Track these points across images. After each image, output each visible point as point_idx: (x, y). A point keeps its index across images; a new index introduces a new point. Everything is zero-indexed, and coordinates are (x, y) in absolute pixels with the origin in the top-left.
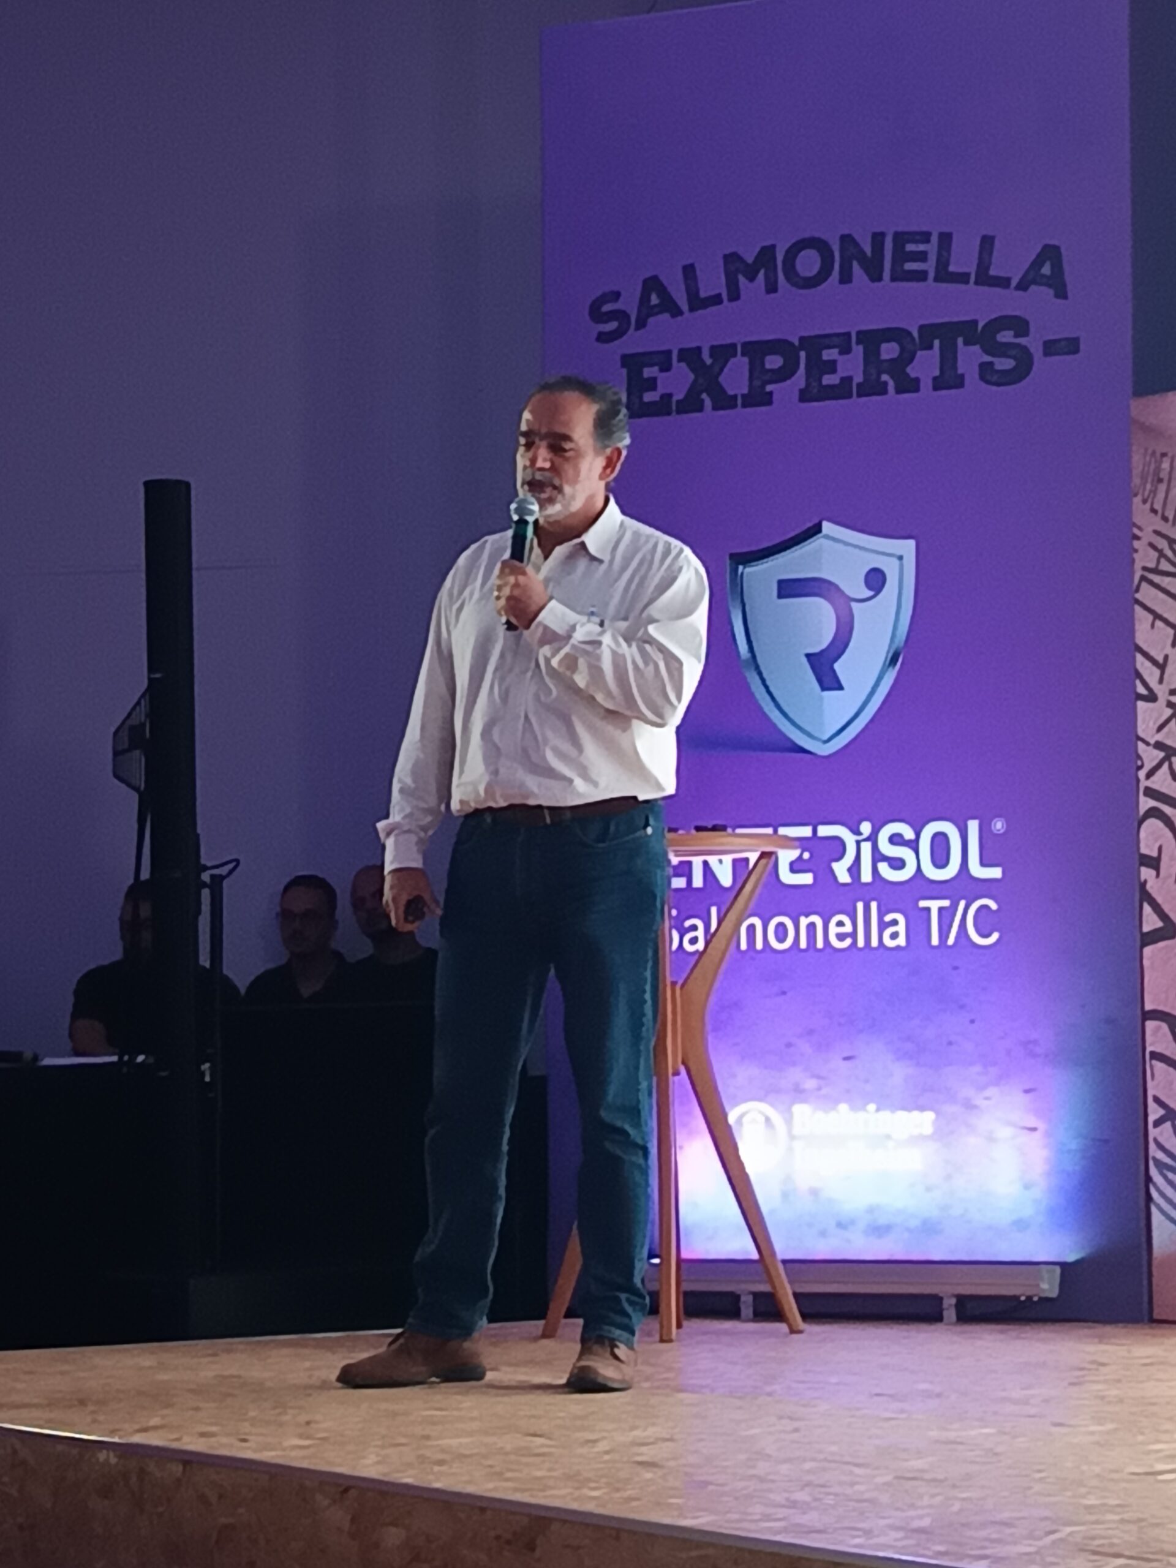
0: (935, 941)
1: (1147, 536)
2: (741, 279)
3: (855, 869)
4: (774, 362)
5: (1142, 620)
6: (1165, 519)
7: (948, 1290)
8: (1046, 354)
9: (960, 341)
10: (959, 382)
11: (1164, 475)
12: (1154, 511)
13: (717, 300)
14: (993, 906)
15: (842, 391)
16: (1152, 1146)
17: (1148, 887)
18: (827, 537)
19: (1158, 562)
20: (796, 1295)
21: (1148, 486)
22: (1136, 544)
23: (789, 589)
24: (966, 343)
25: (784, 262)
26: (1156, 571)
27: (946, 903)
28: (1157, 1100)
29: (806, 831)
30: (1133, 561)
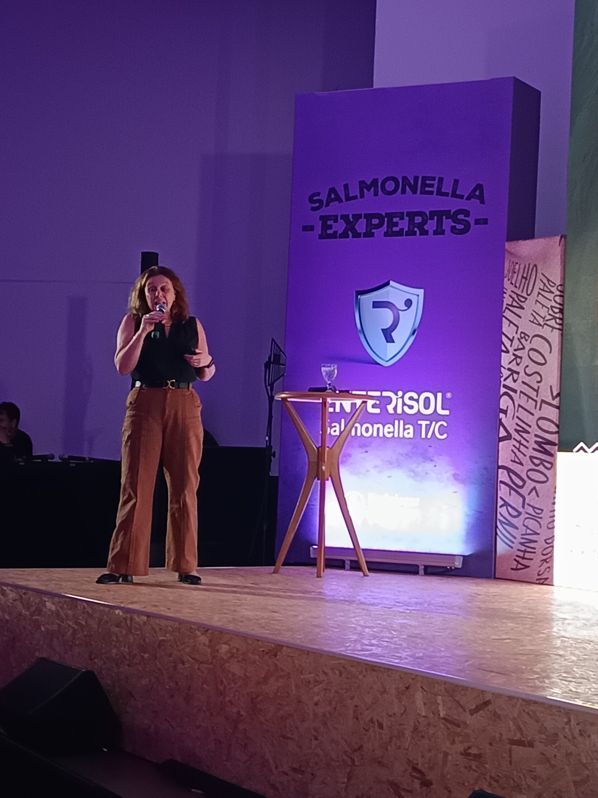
0: (423, 436)
1: (509, 292)
2: (365, 190)
3: (395, 409)
4: (375, 221)
5: (505, 323)
6: (516, 287)
7: (421, 564)
8: (476, 224)
9: (444, 217)
10: (443, 232)
11: (516, 271)
12: (512, 283)
13: (355, 197)
14: (445, 424)
15: (400, 233)
16: (499, 515)
17: (503, 421)
18: (391, 286)
19: (512, 302)
20: (367, 562)
21: (510, 274)
22: (505, 295)
23: (377, 305)
24: (446, 219)
25: (381, 184)
26: (512, 306)
27: (428, 422)
28: (501, 498)
29: (378, 394)
30: (503, 301)
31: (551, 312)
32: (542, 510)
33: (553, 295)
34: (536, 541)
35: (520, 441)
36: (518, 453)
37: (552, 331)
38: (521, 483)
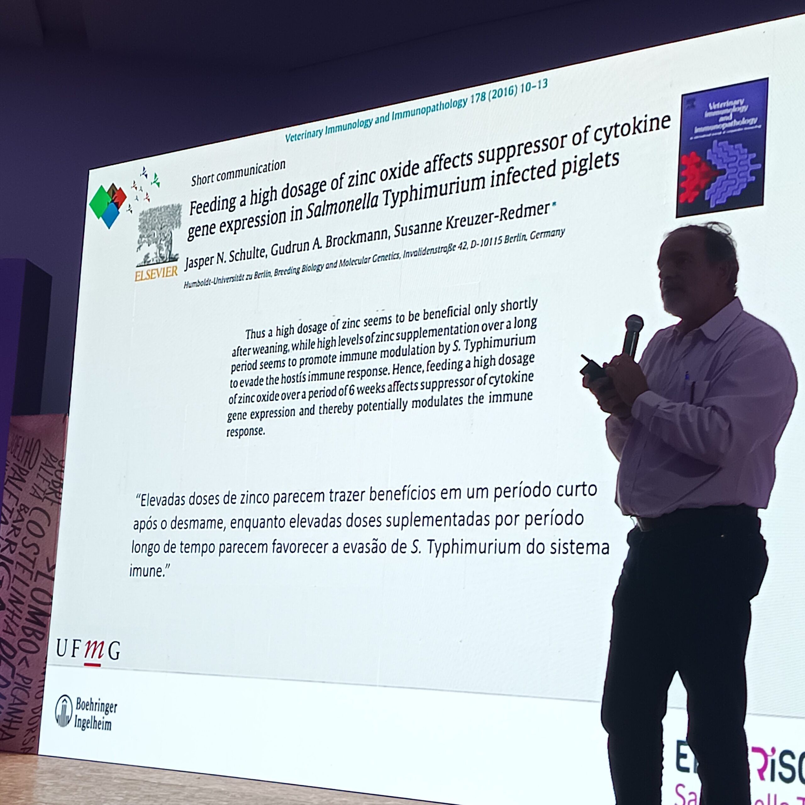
1: (11, 465)
5: (6, 495)
6: (18, 460)
11: (20, 444)
12: (14, 456)
19: (14, 475)
21: (14, 448)
22: (7, 468)
26: (13, 478)
30: (5, 474)
31: (51, 486)
32: (31, 680)
33: (54, 470)
34: (23, 711)
35: (14, 611)
36: (11, 623)
37: (52, 504)
38: (12, 653)
